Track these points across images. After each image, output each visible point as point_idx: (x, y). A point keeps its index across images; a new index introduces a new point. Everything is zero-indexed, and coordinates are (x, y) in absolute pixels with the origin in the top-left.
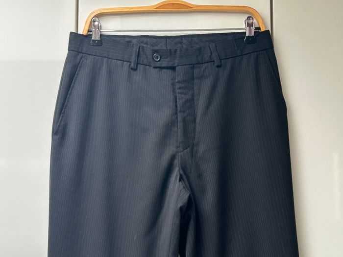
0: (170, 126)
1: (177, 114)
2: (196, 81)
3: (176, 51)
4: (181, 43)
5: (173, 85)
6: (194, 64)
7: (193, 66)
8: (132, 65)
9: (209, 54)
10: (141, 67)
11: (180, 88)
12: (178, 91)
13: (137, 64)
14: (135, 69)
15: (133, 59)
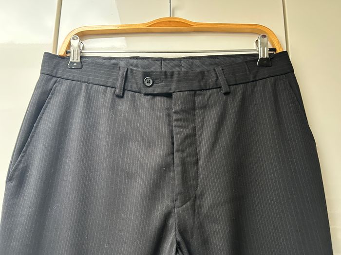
0: (164, 169)
1: (173, 154)
2: (197, 112)
3: (172, 74)
4: (180, 66)
5: (169, 115)
6: (195, 91)
7: (194, 93)
8: (117, 91)
9: (214, 79)
10: (128, 94)
11: (177, 120)
12: (174, 123)
13: (124, 90)
14: (121, 97)
15: (119, 84)
